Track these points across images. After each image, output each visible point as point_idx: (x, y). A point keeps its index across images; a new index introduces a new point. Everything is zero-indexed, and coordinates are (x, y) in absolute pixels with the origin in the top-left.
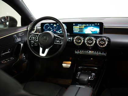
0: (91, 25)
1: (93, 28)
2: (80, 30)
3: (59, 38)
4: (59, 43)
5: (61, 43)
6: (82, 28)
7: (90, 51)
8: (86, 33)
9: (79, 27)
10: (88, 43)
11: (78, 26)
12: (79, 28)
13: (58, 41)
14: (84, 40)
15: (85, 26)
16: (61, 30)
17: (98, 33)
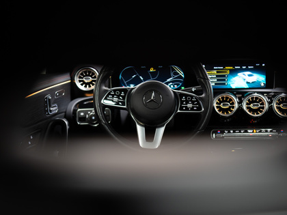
0: (247, 67)
1: (249, 75)
2: (218, 80)
3: (192, 97)
4: (192, 109)
6: (224, 76)
7: (249, 131)
8: (233, 86)
9: (217, 72)
11: (215, 72)
12: (217, 76)
13: (190, 105)
15: (230, 70)
16: (168, 80)
17: (262, 85)
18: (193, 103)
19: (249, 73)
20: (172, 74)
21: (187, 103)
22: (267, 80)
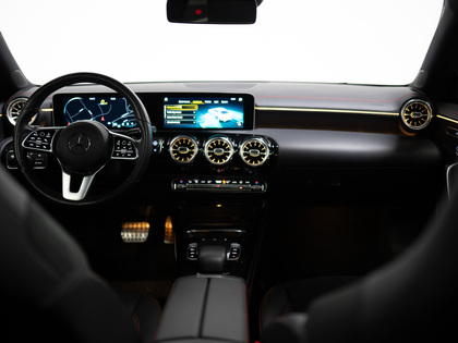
0: (220, 102)
1: (223, 112)
2: (184, 117)
3: (128, 140)
4: (126, 156)
5: (134, 155)
6: (192, 112)
7: (217, 182)
8: (203, 126)
9: (183, 107)
10: (214, 156)
11: (180, 106)
12: (183, 112)
13: (123, 151)
14: (201, 146)
15: (199, 105)
16: (123, 116)
17: (239, 124)
18: (127, 148)
19: (223, 109)
20: (127, 109)
21: (121, 148)
22: (245, 118)
